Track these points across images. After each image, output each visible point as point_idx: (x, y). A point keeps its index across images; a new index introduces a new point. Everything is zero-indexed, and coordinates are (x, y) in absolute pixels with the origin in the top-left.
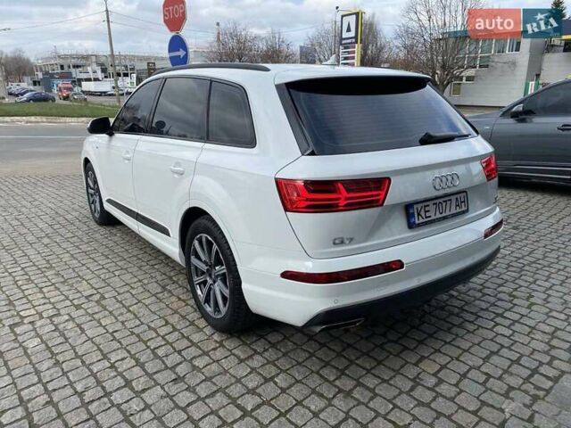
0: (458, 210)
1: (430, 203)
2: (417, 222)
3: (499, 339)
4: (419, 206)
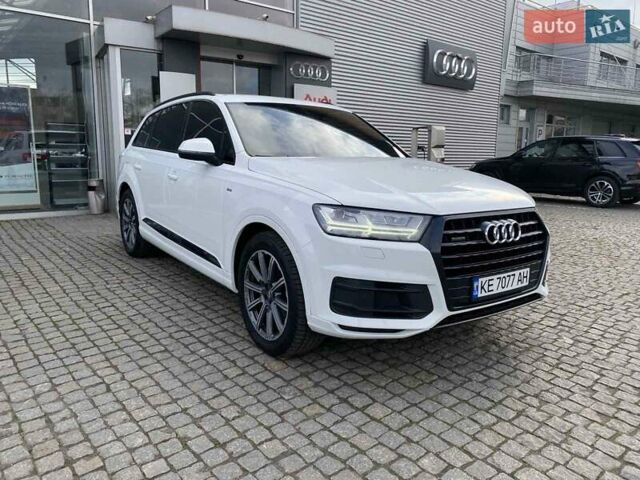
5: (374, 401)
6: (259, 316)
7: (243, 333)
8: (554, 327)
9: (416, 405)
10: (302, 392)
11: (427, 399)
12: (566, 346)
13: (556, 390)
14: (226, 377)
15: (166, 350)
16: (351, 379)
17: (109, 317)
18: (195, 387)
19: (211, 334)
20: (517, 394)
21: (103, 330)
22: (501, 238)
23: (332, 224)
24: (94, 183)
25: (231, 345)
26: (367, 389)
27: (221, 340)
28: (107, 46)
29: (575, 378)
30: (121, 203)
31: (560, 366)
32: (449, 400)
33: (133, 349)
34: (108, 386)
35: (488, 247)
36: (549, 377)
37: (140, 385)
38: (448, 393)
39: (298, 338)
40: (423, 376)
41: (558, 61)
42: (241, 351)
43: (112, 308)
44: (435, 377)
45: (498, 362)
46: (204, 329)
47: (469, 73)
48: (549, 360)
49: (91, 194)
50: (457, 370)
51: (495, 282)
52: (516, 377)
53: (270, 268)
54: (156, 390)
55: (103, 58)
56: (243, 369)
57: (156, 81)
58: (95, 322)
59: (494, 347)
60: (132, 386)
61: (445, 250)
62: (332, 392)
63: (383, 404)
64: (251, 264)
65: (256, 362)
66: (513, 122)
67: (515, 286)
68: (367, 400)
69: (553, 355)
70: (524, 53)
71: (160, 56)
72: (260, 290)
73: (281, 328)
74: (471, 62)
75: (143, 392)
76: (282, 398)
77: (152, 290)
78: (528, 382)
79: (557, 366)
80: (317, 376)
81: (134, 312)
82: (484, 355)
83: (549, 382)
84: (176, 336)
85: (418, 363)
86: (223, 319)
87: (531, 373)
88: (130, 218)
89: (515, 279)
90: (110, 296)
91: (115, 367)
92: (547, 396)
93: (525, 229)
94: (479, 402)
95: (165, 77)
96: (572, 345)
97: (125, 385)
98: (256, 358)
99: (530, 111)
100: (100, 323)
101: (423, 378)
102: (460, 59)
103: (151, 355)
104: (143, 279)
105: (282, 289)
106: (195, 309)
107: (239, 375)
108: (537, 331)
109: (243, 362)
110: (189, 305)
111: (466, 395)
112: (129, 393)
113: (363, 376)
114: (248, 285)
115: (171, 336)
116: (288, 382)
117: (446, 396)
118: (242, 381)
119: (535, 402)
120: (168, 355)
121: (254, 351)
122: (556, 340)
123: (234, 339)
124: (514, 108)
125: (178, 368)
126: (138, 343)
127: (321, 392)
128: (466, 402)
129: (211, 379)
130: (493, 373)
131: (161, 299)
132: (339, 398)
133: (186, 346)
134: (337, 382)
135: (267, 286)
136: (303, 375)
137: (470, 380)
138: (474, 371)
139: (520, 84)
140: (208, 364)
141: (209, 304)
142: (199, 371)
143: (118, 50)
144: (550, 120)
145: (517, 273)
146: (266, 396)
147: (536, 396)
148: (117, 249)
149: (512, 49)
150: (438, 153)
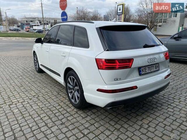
0: (156, 70)
1: (147, 67)
2: (142, 73)
3: (169, 113)
4: (143, 68)
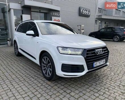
5: (72, 91)
6: (45, 71)
7: (42, 75)
8: (110, 71)
9: (81, 92)
10: (55, 89)
11: (83, 90)
12: (113, 75)
13: (112, 87)
14: (38, 86)
15: (24, 80)
16: (66, 86)
17: (11, 72)
18: (31, 89)
19: (34, 75)
20: (103, 88)
21: (10, 75)
22: (99, 53)
23: (61, 51)
24: (9, 39)
25: (39, 78)
26: (70, 88)
27: (37, 77)
28: (10, 9)
29: (115, 83)
30: (14, 44)
31: (112, 80)
32: (88, 90)
33: (17, 80)
34: (11, 90)
35: (96, 55)
36: (110, 83)
37: (18, 89)
38: (88, 88)
39: (54, 77)
40: (82, 84)
41: (107, 11)
42: (41, 79)
43: (12, 69)
44: (85, 84)
45: (98, 80)
46: (33, 74)
47: (89, 13)
48: (109, 79)
49: (8, 41)
50: (89, 82)
51: (98, 63)
52: (103, 84)
53: (47, 61)
54: (22, 90)
55: (10, 11)
56: (42, 84)
57: (22, 17)
58: (8, 73)
59: (97, 76)
60: (16, 90)
61: (87, 57)
62: (62, 89)
63: (74, 92)
64: (43, 59)
65: (45, 82)
66: (98, 24)
67: (102, 64)
68: (70, 91)
69: (110, 78)
70: (100, 9)
71: (22, 11)
72: (45, 65)
73: (50, 74)
74: (89, 11)
75: (19, 91)
76: (51, 91)
77: (21, 64)
78: (105, 85)
79: (111, 80)
80: (59, 85)
81: (17, 70)
82: (95, 78)
83: (110, 85)
84: (27, 76)
85: (81, 81)
86: (37, 71)
87: (106, 83)
88: (16, 48)
89: (102, 62)
90: (12, 66)
91: (12, 85)
92: (110, 88)
93: (104, 51)
94: (95, 90)
95: (24, 16)
96: (114, 75)
97: (15, 89)
98: (45, 81)
99: (101, 21)
100: (9, 73)
101: (82, 85)
102: (87, 11)
103: (21, 81)
104: (19, 62)
105: (50, 66)
106: (31, 69)
107: (41, 86)
108: (106, 72)
109: (42, 82)
110: (30, 68)
111: (92, 89)
112: (15, 91)
113: (69, 85)
114: (42, 64)
115: (25, 76)
116: (52, 87)
117: (88, 89)
118: (42, 87)
119: (107, 90)
120: (25, 81)
121: (44, 79)
122: (110, 74)
123: (40, 76)
124: (98, 21)
125: (27, 84)
126: (18, 78)
127: (60, 89)
128: (92, 90)
129: (34, 87)
130: (97, 83)
131: (23, 67)
132: (64, 91)
133: (29, 78)
134: (63, 86)
135: (47, 65)
136: (55, 85)
137: (93, 85)
138: (93, 82)
139: (99, 16)
140: (34, 83)
141: (34, 67)
142: (32, 85)
143: (13, 10)
144: (105, 23)
145: (103, 61)
146: (47, 91)
147: (107, 88)
148: (14, 54)
149: (97, 8)
150: (83, 31)
